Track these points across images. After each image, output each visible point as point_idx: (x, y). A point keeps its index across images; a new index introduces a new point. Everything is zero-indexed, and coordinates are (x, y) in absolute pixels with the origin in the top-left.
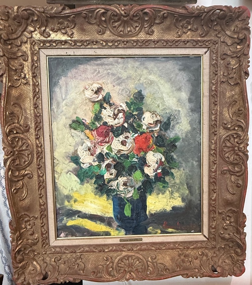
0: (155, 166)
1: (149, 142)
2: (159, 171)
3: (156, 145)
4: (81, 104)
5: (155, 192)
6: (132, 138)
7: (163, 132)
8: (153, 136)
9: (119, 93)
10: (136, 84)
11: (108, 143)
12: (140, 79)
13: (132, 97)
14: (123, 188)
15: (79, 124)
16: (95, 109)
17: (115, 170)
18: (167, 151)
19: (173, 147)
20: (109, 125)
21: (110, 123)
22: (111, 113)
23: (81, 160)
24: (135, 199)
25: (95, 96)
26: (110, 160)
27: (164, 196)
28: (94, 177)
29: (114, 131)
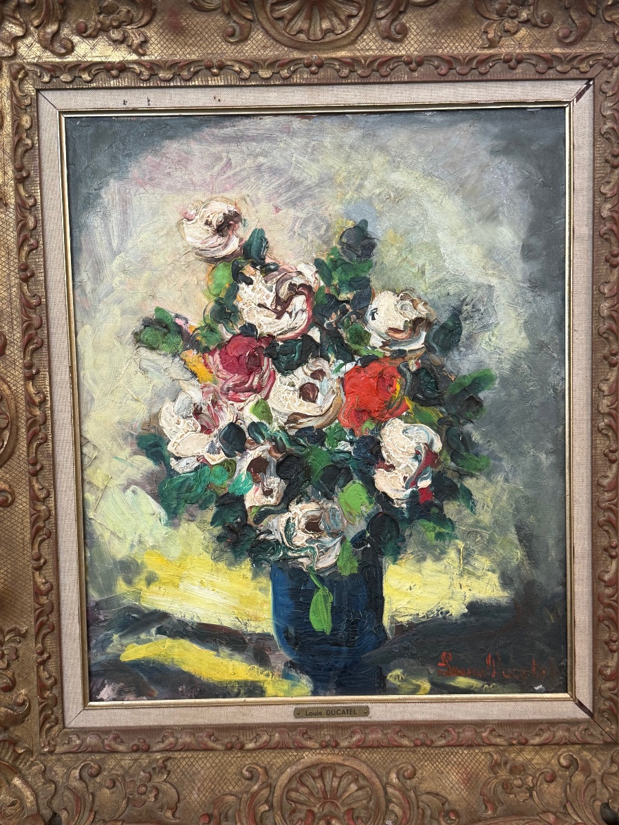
0: (412, 468)
1: (391, 389)
2: (424, 484)
3: (413, 400)
4: (170, 268)
5: (412, 553)
6: (335, 377)
7: (436, 358)
8: (405, 369)
9: (294, 233)
10: (349, 202)
11: (258, 393)
12: (361, 186)
13: (334, 244)
14: (306, 537)
15: (166, 331)
16: (217, 282)
17: (278, 479)
18: (451, 419)
19: (468, 407)
20: (260, 334)
21: (265, 327)
22: (268, 297)
23: (170, 448)
24: (346, 573)
25: (218, 240)
26: (264, 447)
27: (440, 566)
28: (210, 502)
29: (278, 354)
